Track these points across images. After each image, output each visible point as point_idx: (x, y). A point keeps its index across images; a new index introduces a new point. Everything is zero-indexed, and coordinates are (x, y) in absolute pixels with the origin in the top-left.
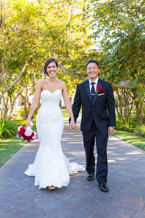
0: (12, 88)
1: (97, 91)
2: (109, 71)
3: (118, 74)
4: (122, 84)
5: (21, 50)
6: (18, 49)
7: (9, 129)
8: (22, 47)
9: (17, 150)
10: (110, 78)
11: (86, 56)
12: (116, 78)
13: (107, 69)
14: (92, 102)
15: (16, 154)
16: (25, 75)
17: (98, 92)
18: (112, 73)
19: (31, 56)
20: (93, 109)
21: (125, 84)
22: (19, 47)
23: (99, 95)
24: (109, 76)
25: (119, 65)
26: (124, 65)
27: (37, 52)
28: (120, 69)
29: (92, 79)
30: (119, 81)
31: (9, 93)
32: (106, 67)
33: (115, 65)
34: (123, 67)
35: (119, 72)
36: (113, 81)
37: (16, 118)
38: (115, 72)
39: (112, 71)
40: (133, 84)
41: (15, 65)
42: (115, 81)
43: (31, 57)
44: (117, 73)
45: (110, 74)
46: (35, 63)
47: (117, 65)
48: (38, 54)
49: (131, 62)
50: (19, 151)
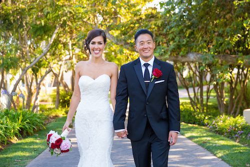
0: (37, 64)
1: (153, 77)
2: (173, 39)
3: (186, 44)
4: (192, 57)
5: (50, 10)
6: (46, 8)
7: (30, 124)
8: (51, 6)
9: (37, 154)
10: (174, 49)
11: (141, 18)
12: (183, 49)
13: (170, 37)
14: (146, 93)
15: (34, 160)
16: (58, 44)
17: (155, 78)
18: (177, 41)
19: (65, 18)
20: (148, 103)
21: (196, 57)
22: (47, 6)
23: (156, 82)
24: (174, 47)
25: (186, 30)
26: (194, 30)
27: (72, 11)
28: (188, 37)
29: (146, 58)
30: (187, 53)
31: (33, 70)
32: (169, 34)
33: (182, 31)
34: (192, 33)
35: (188, 41)
36: (179, 54)
37: (45, 105)
38: (181, 40)
39: (177, 39)
40: (206, 58)
41: (42, 31)
42: (181, 53)
43: (64, 20)
44: (184, 43)
45: (175, 43)
46: (70, 28)
47: (184, 31)
48: (74, 15)
49: (203, 27)
50: (40, 155)
